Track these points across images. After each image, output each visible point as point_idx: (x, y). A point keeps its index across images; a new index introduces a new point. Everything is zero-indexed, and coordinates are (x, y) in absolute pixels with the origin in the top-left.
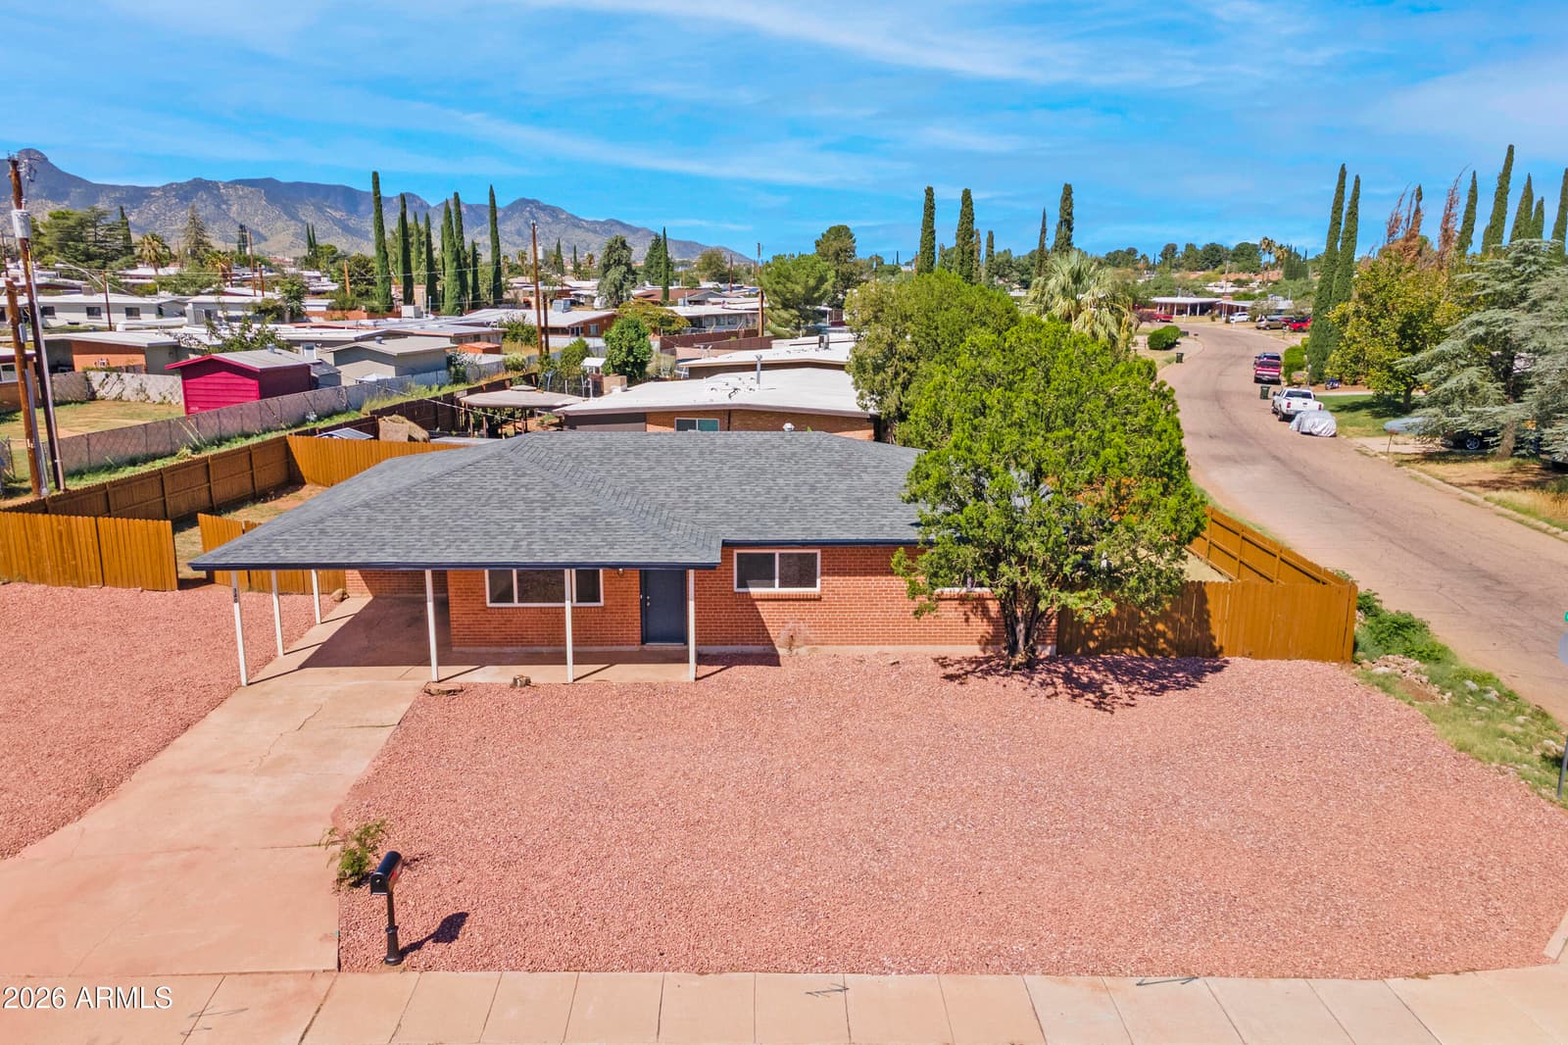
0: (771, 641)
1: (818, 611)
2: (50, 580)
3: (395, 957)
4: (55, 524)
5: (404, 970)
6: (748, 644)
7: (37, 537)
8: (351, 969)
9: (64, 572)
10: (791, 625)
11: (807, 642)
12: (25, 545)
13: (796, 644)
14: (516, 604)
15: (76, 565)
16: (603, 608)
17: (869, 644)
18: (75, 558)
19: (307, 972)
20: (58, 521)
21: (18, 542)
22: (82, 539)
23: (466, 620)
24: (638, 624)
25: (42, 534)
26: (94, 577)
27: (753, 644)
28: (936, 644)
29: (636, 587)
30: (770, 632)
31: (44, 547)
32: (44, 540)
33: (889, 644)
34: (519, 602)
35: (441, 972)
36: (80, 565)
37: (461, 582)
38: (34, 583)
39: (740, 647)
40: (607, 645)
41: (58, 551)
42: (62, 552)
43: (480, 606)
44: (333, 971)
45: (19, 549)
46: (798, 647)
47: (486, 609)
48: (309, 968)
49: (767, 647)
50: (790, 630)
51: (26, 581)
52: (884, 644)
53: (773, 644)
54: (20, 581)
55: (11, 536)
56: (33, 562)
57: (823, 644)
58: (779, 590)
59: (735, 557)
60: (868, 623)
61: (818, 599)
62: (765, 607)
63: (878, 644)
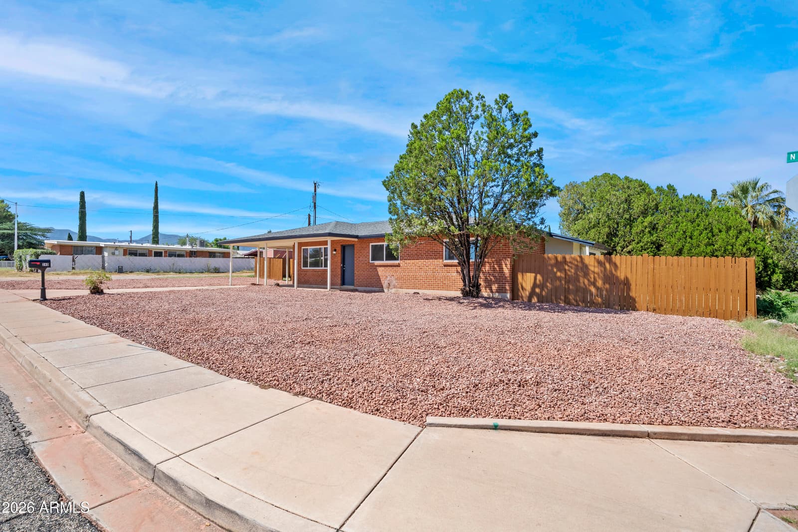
0: (382, 286)
1: (398, 272)
6: (374, 287)
10: (389, 279)
11: (394, 287)
13: (391, 287)
14: (309, 268)
17: (419, 289)
24: (339, 276)
29: (340, 261)
30: (382, 281)
39: (371, 288)
40: (336, 286)
46: (392, 289)
47: (301, 270)
49: (380, 288)
50: (388, 281)
57: (400, 288)
58: (385, 262)
59: (370, 247)
60: (418, 278)
61: (398, 266)
62: (380, 270)
63: (423, 289)
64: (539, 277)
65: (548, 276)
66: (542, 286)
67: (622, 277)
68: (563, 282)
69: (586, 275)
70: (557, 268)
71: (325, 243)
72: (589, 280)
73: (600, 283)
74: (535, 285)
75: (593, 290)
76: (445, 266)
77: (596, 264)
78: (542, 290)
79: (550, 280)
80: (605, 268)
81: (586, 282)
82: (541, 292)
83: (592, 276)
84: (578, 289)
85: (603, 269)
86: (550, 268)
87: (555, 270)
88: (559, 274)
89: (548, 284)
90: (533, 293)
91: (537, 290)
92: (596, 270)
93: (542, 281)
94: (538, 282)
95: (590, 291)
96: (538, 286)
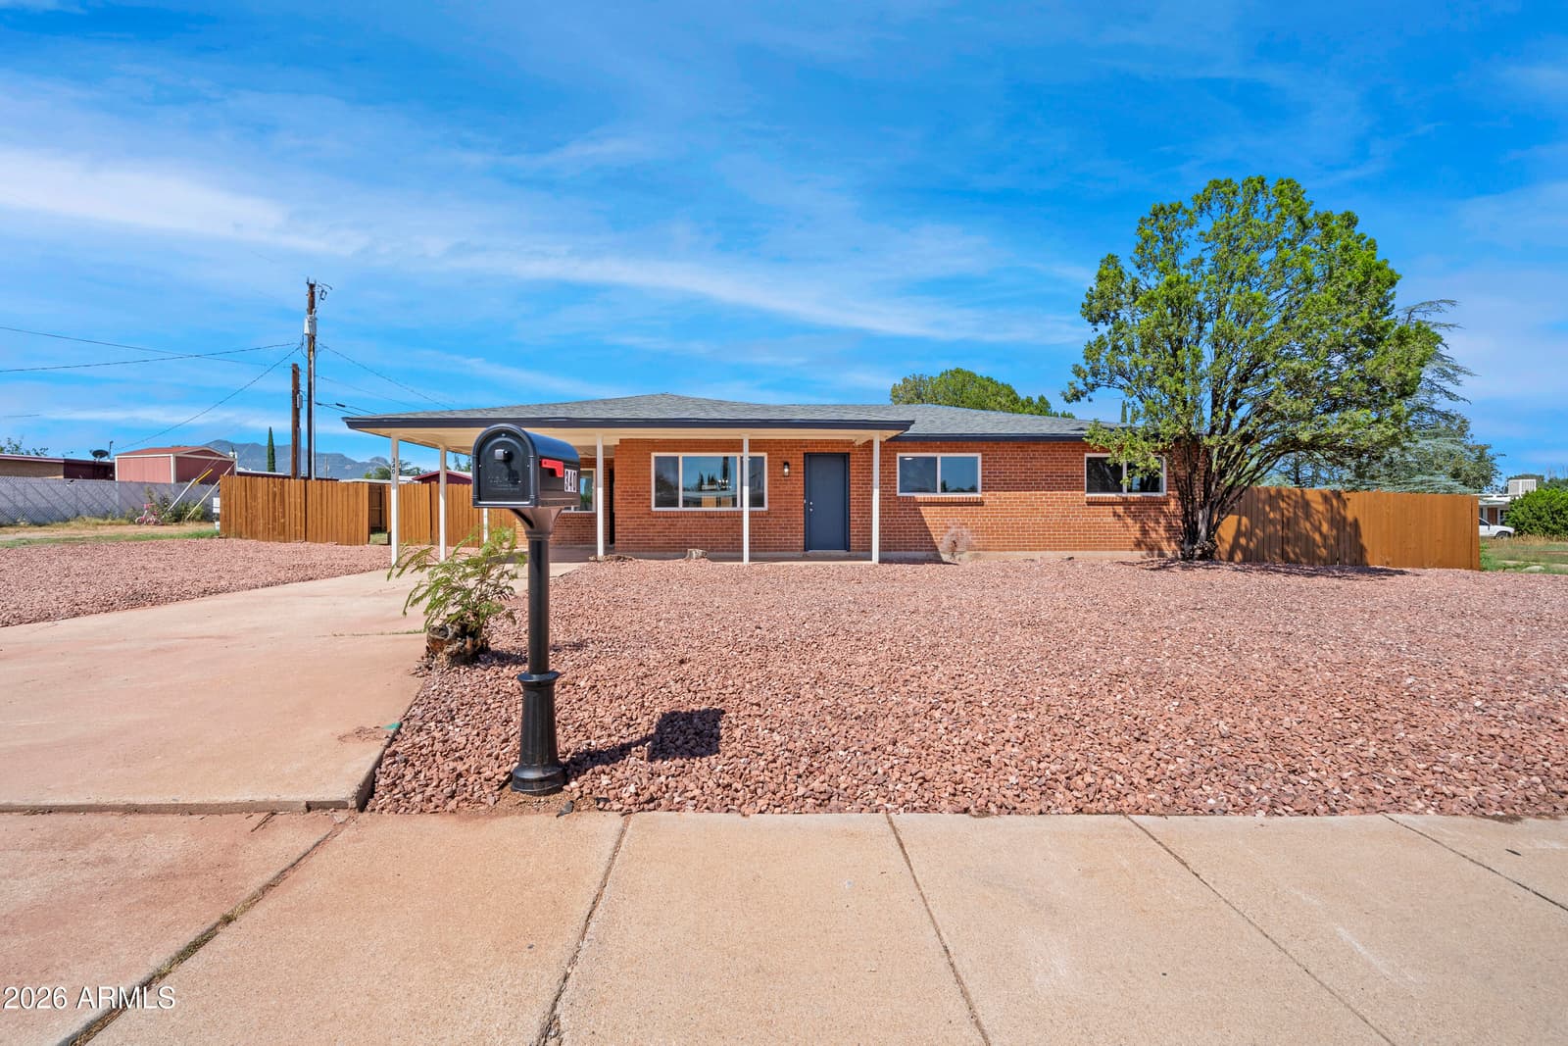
0: (935, 546)
1: (979, 516)
2: (260, 536)
3: (543, 767)
4: (271, 486)
5: (573, 806)
6: (911, 550)
7: (255, 498)
8: (402, 804)
9: (274, 529)
10: (953, 530)
11: (970, 547)
12: (244, 505)
13: (958, 549)
14: (681, 508)
15: (284, 523)
16: (768, 513)
17: (1030, 550)
18: (284, 517)
19: (249, 808)
20: (274, 483)
21: (238, 502)
22: (292, 500)
23: (631, 524)
24: (801, 528)
25: (259, 495)
26: (298, 533)
27: (916, 550)
28: (1096, 549)
29: (800, 491)
30: (934, 537)
31: (260, 506)
32: (260, 500)
33: (1050, 550)
34: (684, 506)
35: (689, 814)
36: (287, 523)
37: (627, 484)
38: (246, 539)
39: (904, 553)
40: (770, 551)
41: (271, 509)
42: (274, 512)
43: (645, 510)
44: (339, 805)
45: (238, 510)
46: (961, 553)
47: (650, 513)
48: (260, 798)
49: (929, 553)
50: (953, 535)
51: (241, 538)
52: (1045, 550)
53: (937, 550)
54: (235, 537)
55: (233, 497)
56: (249, 519)
57: (986, 550)
58: (940, 496)
59: (898, 459)
60: (1029, 527)
61: (980, 503)
62: (925, 511)
63: (1040, 550)
64: (1244, 520)
65: (1258, 519)
66: (1249, 535)
67: (1350, 518)
68: (1279, 528)
69: (1308, 516)
70: (1270, 506)
71: (736, 445)
72: (1311, 523)
73: (1325, 528)
74: (1238, 534)
75: (1317, 537)
76: (1090, 503)
77: (1320, 500)
78: (1249, 540)
79: (1260, 526)
80: (1332, 506)
81: (1308, 526)
82: (1248, 543)
83: (1316, 518)
84: (1298, 537)
85: (1329, 507)
86: (1260, 506)
87: (1267, 509)
88: (1272, 515)
89: (1257, 531)
90: (1235, 546)
91: (1243, 541)
92: (1321, 508)
93: (1249, 526)
94: (1243, 528)
95: (1314, 540)
96: (1245, 535)
